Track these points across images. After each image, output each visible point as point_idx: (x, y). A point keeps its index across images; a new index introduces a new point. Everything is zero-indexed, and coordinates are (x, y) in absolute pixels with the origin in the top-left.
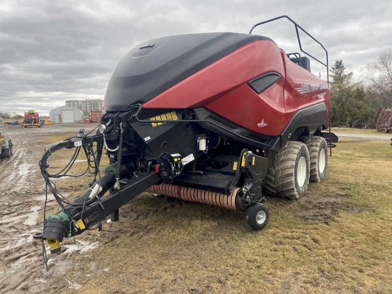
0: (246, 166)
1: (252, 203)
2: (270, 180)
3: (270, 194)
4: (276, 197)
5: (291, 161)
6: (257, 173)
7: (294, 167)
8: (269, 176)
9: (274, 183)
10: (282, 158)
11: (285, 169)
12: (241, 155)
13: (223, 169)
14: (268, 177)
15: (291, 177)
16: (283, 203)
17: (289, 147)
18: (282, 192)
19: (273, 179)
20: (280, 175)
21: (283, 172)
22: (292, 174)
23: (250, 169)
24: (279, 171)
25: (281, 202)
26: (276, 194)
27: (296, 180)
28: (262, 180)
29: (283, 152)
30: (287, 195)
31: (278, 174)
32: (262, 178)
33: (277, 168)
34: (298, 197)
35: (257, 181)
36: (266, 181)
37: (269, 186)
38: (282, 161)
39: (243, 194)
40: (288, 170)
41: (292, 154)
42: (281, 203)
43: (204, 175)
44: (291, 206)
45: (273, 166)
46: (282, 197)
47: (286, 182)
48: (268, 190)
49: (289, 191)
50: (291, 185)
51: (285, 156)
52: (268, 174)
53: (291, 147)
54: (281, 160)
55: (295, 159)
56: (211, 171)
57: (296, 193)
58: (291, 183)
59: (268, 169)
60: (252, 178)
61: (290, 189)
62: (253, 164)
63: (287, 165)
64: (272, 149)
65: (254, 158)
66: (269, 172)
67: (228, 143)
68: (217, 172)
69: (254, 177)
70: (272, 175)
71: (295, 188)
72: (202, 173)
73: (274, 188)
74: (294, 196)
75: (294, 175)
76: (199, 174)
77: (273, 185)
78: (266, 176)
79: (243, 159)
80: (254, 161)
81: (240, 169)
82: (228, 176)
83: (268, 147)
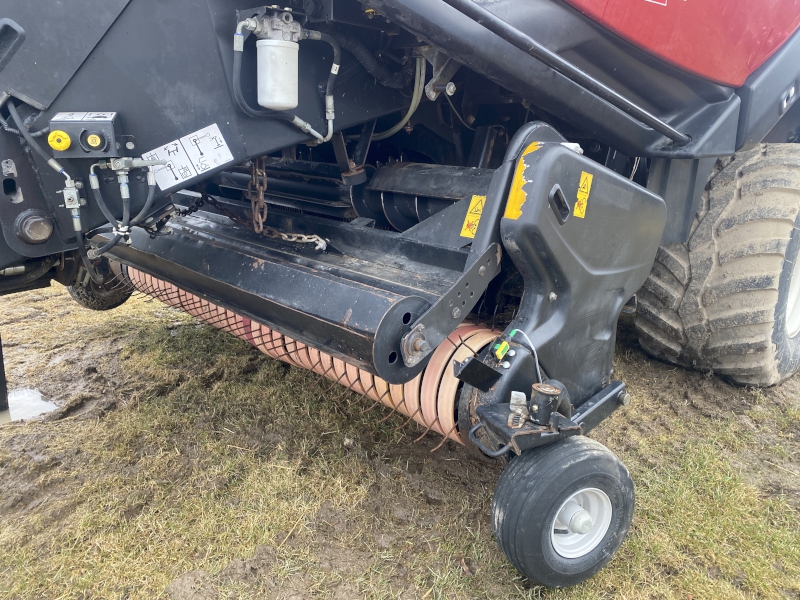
0: (531, 220)
1: (533, 442)
2: (663, 300)
3: (656, 353)
4: (680, 367)
5: (772, 226)
6: (596, 265)
7: (783, 250)
8: (659, 282)
9: (677, 314)
10: (729, 208)
11: (740, 256)
12: (512, 154)
13: (417, 234)
14: (657, 287)
15: (759, 295)
16: (706, 397)
17: (768, 164)
18: (706, 350)
19: (676, 294)
20: (709, 282)
21: (727, 268)
22: (768, 280)
23: (556, 238)
24: (706, 265)
25: (696, 390)
26: (681, 358)
27: (780, 308)
28: (620, 301)
29: (738, 183)
30: (728, 366)
31: (701, 278)
32: (621, 291)
33: (701, 250)
34: (774, 377)
35: (592, 306)
36: (646, 304)
37: (654, 322)
38: (729, 223)
39: (497, 376)
40: (754, 262)
41: (781, 196)
42: (697, 399)
43: (331, 257)
44: (746, 420)
45: (684, 240)
46: (703, 373)
47: (731, 313)
48: (650, 339)
49: (740, 351)
50: (756, 329)
51: (747, 198)
52: (658, 275)
53: (779, 163)
54: (724, 215)
55: (793, 218)
56: (365, 242)
57: (770, 364)
58: (756, 320)
59: (660, 252)
60: (562, 286)
61: (749, 346)
62: (579, 212)
63: (748, 242)
64: (694, 150)
65: (586, 180)
66: (661, 264)
67: (451, 89)
68: (387, 247)
69: (575, 285)
70: (675, 281)
71: (771, 346)
72: (322, 244)
73: (672, 335)
74: (760, 373)
75: (776, 284)
76: (310, 250)
77: (670, 322)
78: (648, 282)
79: (520, 179)
80: (583, 196)
81: (497, 236)
82: (434, 271)
83: (677, 142)
